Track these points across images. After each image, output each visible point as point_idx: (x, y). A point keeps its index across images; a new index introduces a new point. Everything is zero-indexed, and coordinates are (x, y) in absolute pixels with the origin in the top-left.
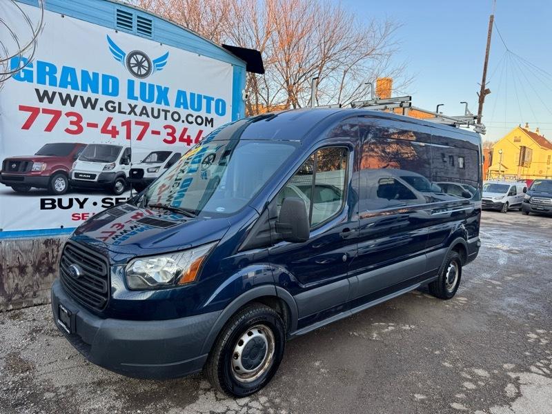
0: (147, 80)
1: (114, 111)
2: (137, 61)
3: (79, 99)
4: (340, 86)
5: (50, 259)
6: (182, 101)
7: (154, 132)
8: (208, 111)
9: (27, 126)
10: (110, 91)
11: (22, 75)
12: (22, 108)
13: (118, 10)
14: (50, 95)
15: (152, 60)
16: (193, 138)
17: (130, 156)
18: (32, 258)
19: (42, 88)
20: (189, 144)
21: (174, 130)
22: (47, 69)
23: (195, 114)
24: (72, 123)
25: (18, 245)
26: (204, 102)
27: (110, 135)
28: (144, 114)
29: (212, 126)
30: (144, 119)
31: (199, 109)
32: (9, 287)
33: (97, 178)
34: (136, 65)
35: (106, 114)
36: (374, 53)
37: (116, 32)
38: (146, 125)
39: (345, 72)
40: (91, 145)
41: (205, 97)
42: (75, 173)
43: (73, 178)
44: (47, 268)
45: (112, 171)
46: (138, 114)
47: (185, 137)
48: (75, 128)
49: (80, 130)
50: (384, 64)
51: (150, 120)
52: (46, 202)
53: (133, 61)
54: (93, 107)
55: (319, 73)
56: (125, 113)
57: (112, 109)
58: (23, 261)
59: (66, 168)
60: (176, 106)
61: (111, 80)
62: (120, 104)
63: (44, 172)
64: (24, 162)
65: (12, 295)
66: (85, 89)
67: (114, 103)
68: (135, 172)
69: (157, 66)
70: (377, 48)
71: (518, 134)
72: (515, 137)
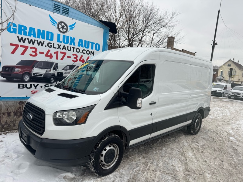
0: (66, 34)
1: (51, 47)
2: (62, 26)
3: (36, 41)
4: (151, 40)
5: (21, 110)
6: (81, 44)
7: (68, 57)
8: (92, 48)
9: (13, 52)
10: (50, 38)
11: (12, 30)
12: (11, 45)
13: (54, 4)
14: (24, 39)
15: (68, 25)
16: (85, 59)
17: (57, 67)
18: (13, 109)
19: (20, 36)
20: (83, 63)
21: (77, 56)
22: (23, 28)
23: (86, 49)
24: (33, 52)
25: (8, 104)
26: (90, 44)
27: (49, 58)
28: (64, 49)
29: (94, 55)
30: (64, 51)
31: (88, 47)
32: (3, 121)
33: (43, 76)
34: (61, 28)
35: (48, 48)
36: (167, 25)
37: (53, 13)
38: (65, 54)
39: (154, 33)
40: (40, 61)
41: (91, 42)
42: (34, 73)
43: (32, 75)
44: (20, 114)
45: (50, 73)
46: (62, 49)
47: (82, 59)
48: (34, 54)
49: (36, 55)
50: (171, 30)
51: (67, 51)
52: (20, 85)
53: (60, 26)
54: (42, 45)
55: (143, 34)
56: (56, 48)
57: (50, 46)
58: (10, 110)
59: (29, 71)
60: (78, 46)
61: (50, 34)
62: (54, 44)
63: (20, 72)
64: (11, 68)
65: (4, 125)
66: (39, 37)
67: (51, 44)
68: (59, 74)
69: (70, 28)
70: (168, 23)
71: (230, 63)
72: (228, 64)
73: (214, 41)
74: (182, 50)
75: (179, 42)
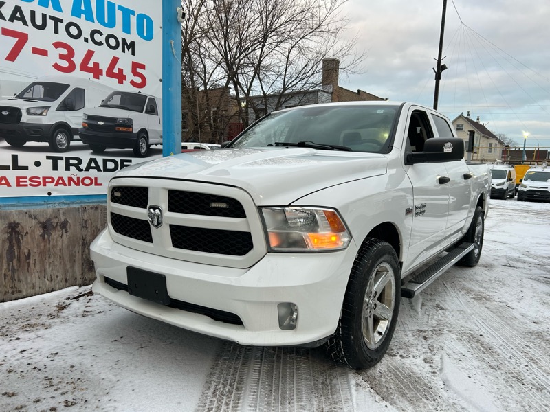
4: (284, 63)
6: (83, 8)
7: (36, 51)
8: (127, 29)
16: (104, 67)
20: (96, 77)
21: (71, 52)
23: (106, 31)
26: (119, 15)
28: (18, 19)
29: (133, 53)
30: (17, 26)
31: (112, 24)
36: (320, 29)
39: (290, 51)
41: (120, 8)
46: (8, 18)
47: (91, 65)
51: (29, 30)
60: (73, 14)
68: (5, 113)
70: (323, 24)
71: (460, 122)
72: (458, 125)
73: (439, 61)
74: (359, 91)
75: (353, 70)
